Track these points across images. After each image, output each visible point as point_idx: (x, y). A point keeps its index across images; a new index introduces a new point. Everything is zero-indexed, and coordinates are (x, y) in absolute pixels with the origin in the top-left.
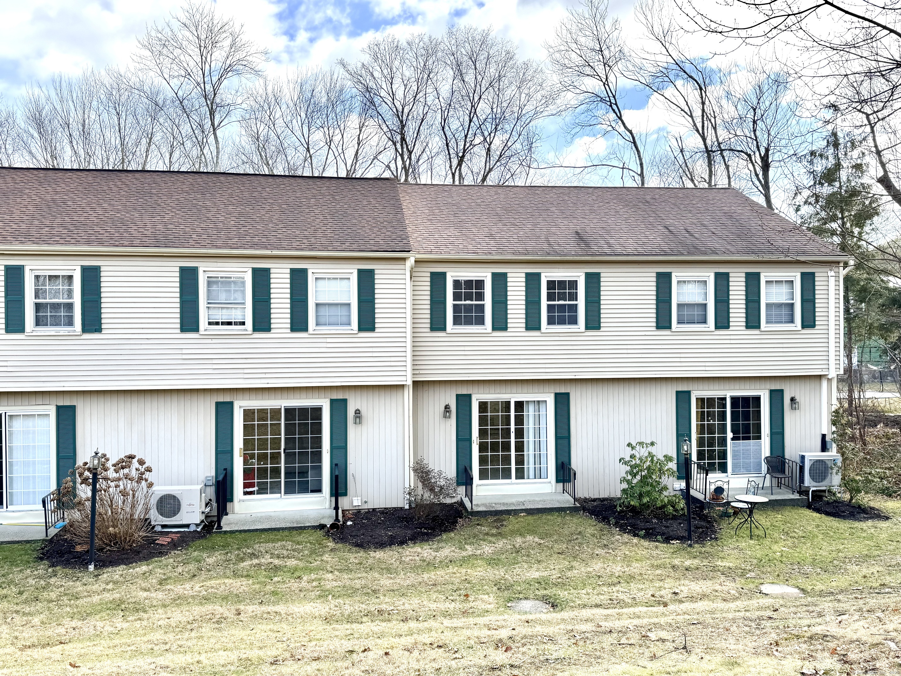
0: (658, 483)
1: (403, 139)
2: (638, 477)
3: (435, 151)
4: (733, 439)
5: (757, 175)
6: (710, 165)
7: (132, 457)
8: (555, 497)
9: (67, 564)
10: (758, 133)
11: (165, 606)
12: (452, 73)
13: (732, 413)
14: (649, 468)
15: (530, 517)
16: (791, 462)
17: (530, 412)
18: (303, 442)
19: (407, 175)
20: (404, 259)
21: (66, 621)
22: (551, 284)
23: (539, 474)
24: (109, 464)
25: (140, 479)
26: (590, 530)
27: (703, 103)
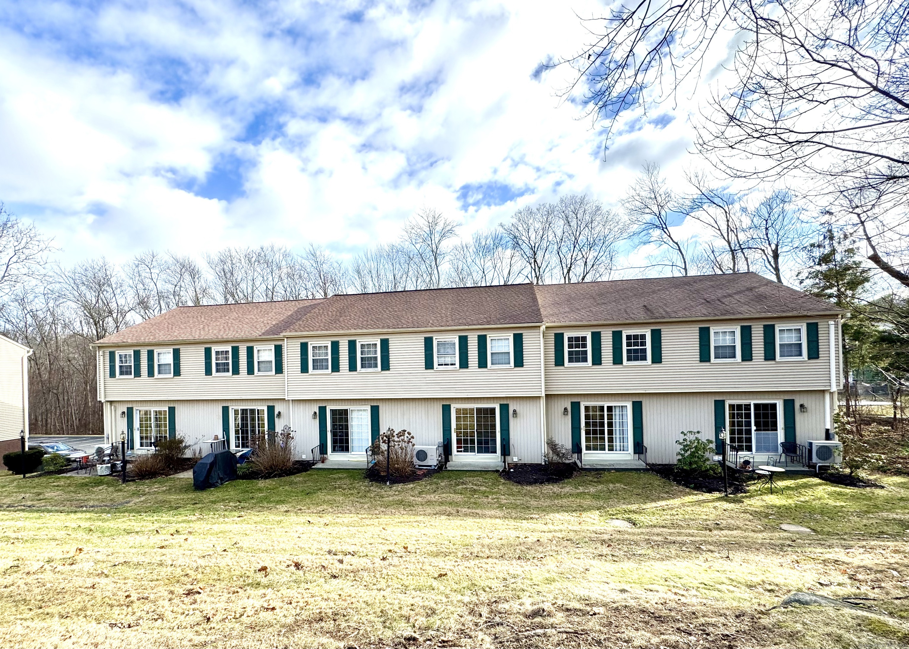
0: (703, 456)
1: (535, 261)
2: (689, 452)
3: (553, 266)
4: (755, 431)
5: (769, 262)
6: (734, 258)
7: (405, 431)
8: (633, 462)
9: (377, 481)
10: (769, 236)
11: (422, 505)
12: (563, 222)
13: (755, 414)
14: (696, 447)
15: (617, 473)
16: (801, 447)
17: (616, 413)
18: (486, 426)
19: (538, 280)
20: (539, 327)
21: (379, 508)
22: (629, 337)
23: (623, 449)
24: (395, 434)
25: (409, 442)
26: (657, 483)
27: (728, 221)
